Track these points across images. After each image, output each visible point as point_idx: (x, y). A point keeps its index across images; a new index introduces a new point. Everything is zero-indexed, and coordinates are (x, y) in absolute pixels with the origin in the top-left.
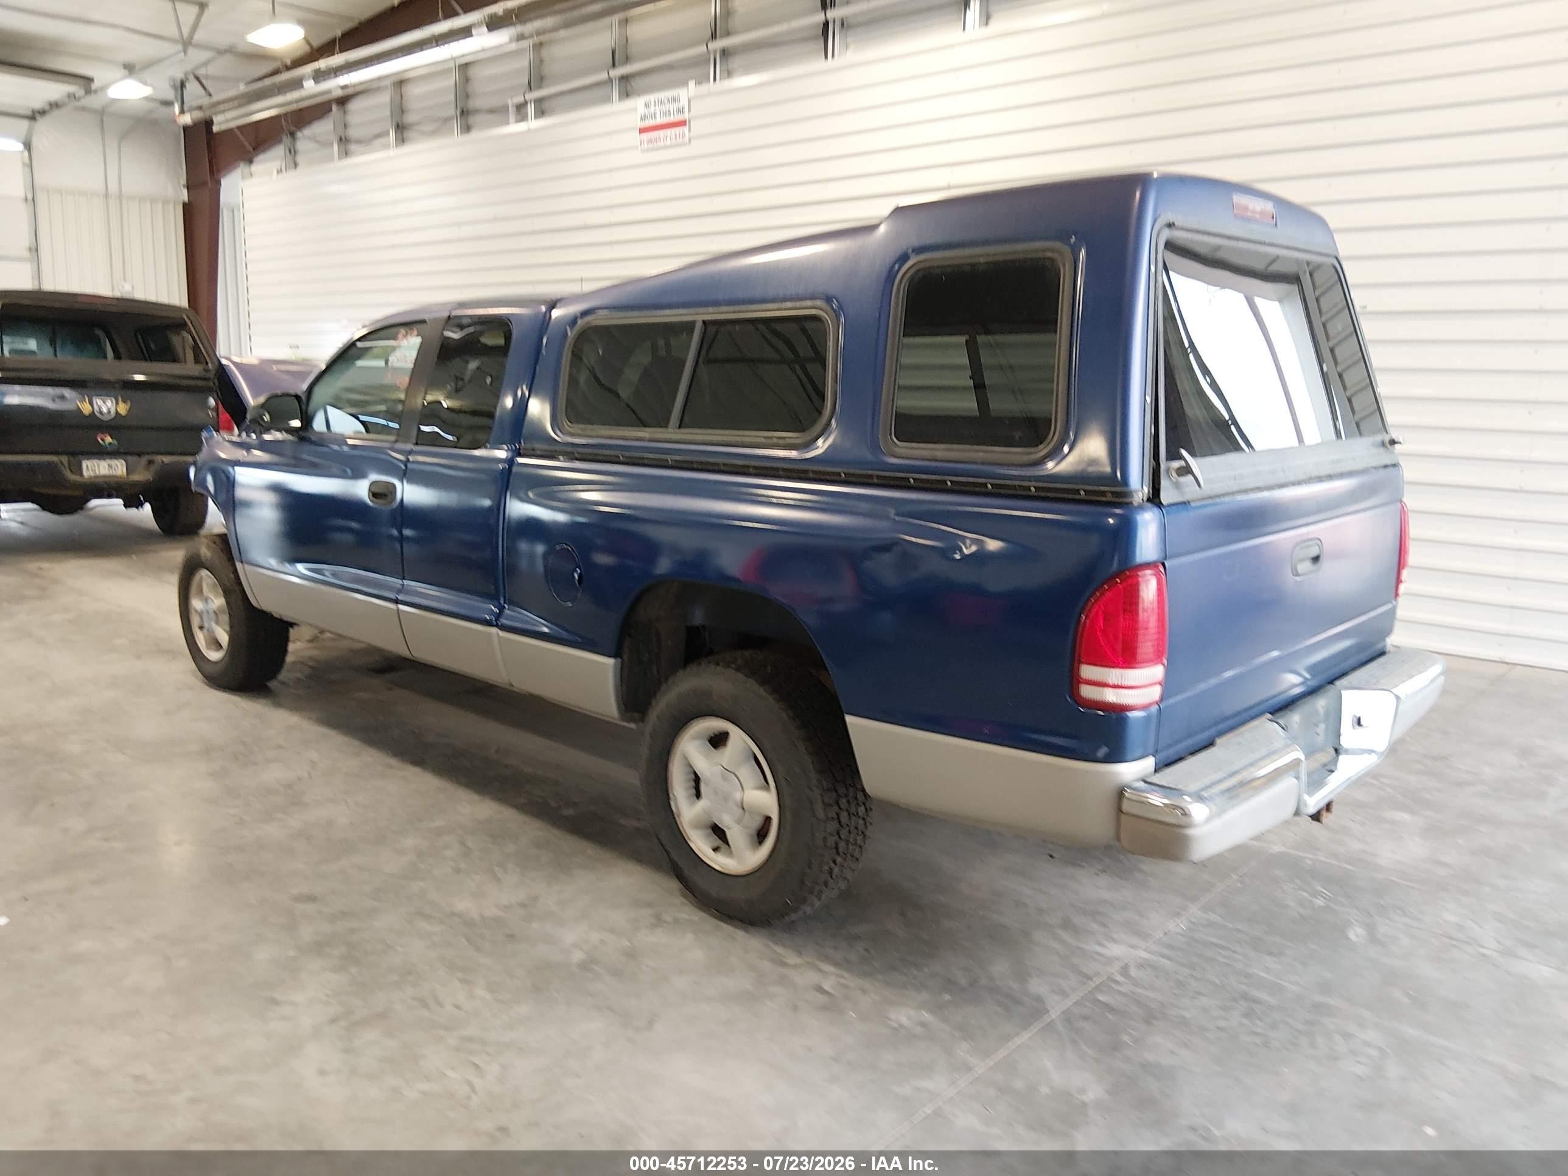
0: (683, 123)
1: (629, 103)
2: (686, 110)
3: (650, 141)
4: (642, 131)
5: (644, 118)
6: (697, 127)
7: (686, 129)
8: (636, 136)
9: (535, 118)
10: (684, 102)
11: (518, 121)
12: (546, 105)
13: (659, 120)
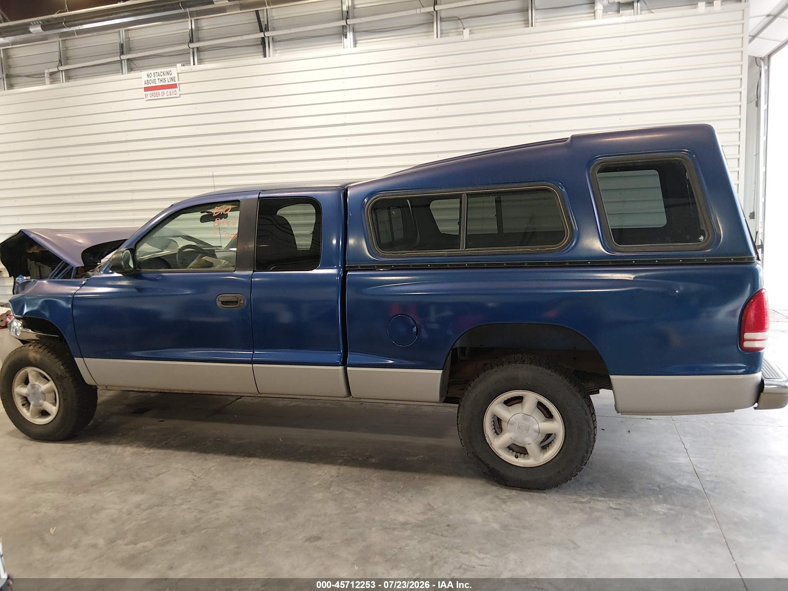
0: (174, 86)
1: (133, 74)
2: (176, 80)
3: (152, 95)
4: (146, 89)
5: (147, 82)
6: (183, 88)
7: (177, 90)
8: (142, 93)
9: (66, 82)
10: (174, 74)
11: (52, 83)
12: (72, 74)
13: (158, 84)
